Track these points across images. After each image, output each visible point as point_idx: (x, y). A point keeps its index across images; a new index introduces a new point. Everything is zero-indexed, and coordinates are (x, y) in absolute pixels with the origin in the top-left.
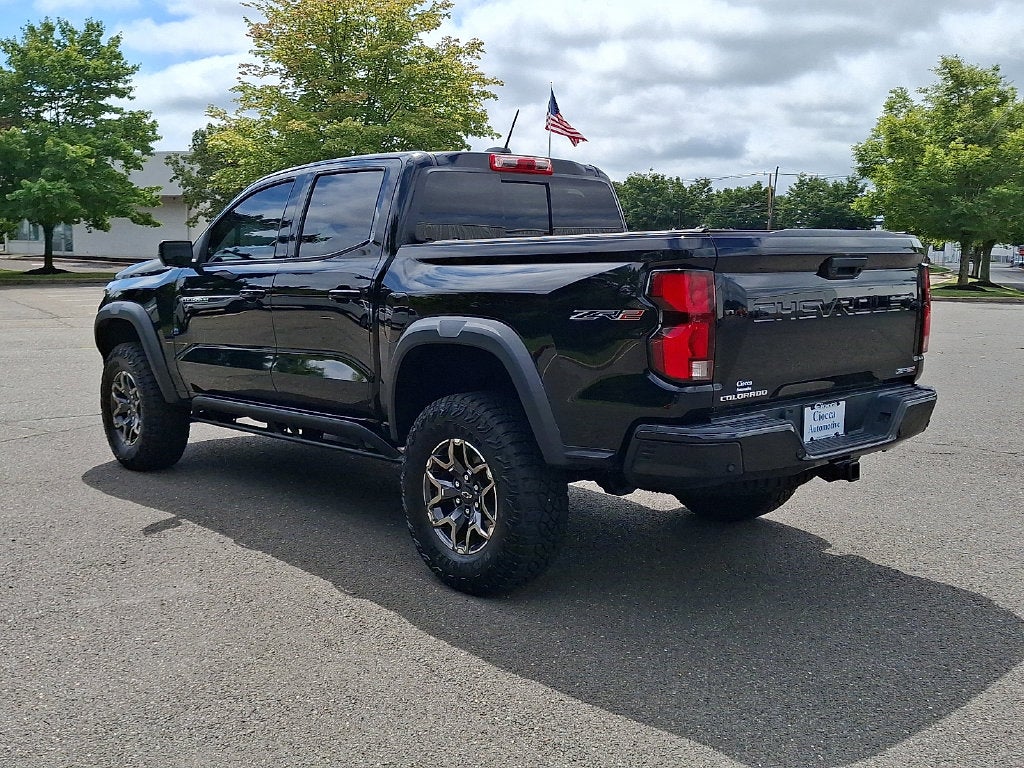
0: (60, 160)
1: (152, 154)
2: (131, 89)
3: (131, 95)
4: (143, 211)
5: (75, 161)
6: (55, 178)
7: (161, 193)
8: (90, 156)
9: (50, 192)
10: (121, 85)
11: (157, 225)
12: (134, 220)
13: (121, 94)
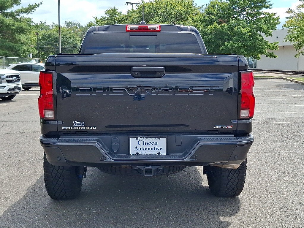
0: (240, 35)
1: (276, 30)
2: (271, 5)
3: (271, 7)
4: (271, 51)
5: (244, 34)
6: (237, 41)
7: (279, 45)
8: (249, 32)
9: (234, 46)
10: (267, 4)
11: (275, 57)
12: (267, 55)
13: (267, 7)
